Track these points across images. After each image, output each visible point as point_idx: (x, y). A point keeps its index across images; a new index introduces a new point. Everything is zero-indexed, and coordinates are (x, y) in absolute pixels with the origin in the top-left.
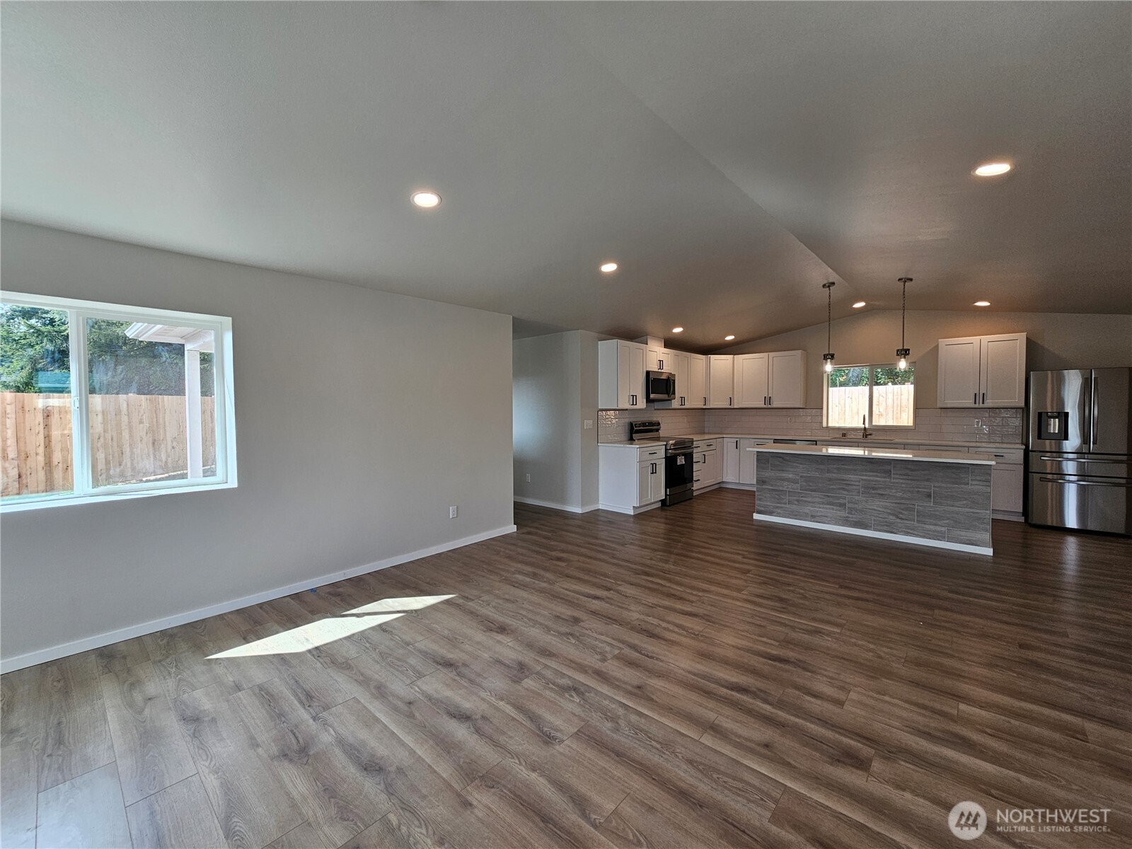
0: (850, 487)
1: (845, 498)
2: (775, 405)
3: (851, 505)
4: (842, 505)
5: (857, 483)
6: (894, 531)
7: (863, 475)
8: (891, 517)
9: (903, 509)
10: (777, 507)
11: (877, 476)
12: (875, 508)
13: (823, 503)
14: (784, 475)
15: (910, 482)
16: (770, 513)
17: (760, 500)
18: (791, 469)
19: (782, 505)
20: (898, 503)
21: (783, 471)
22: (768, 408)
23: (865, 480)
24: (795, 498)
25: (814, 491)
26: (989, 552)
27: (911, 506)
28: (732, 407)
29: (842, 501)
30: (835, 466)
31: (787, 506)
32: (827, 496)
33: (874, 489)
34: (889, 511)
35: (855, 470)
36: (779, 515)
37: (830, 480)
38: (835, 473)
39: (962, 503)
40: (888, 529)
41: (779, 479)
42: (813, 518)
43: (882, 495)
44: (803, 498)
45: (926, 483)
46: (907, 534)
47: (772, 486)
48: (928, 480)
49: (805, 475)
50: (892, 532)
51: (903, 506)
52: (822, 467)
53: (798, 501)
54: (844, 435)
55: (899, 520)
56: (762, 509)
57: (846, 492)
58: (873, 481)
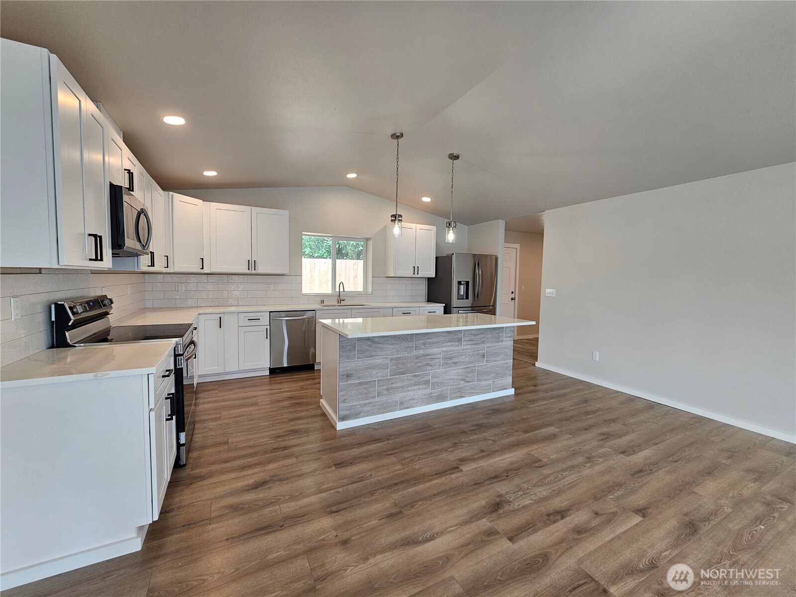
0: (434, 361)
1: (429, 375)
2: (261, 270)
3: (434, 380)
4: (427, 382)
5: (438, 356)
6: (463, 394)
7: (443, 347)
8: (462, 382)
9: (468, 373)
10: (365, 405)
11: (452, 346)
12: (452, 377)
13: (411, 385)
14: (373, 361)
15: (473, 346)
16: (356, 415)
17: (344, 401)
18: (380, 353)
19: (371, 401)
20: (466, 368)
21: (371, 356)
22: (252, 273)
23: (446, 351)
24: (385, 387)
25: (403, 373)
26: (511, 391)
27: (474, 368)
28: (206, 270)
29: (427, 378)
30: (421, 342)
31: (376, 399)
32: (415, 376)
33: (450, 358)
34: (460, 377)
35: (437, 343)
36: (368, 414)
37: (418, 357)
38: (422, 349)
39: (499, 357)
40: (459, 394)
41: (367, 368)
42: (403, 405)
43: (456, 363)
44: (393, 385)
45: (482, 345)
46: (471, 394)
47: (359, 379)
48: (483, 342)
49: (394, 356)
50: (462, 397)
51: (469, 370)
52: (410, 344)
53: (388, 390)
54: (322, 302)
55: (466, 384)
56: (347, 412)
57: (430, 368)
58: (451, 351)
